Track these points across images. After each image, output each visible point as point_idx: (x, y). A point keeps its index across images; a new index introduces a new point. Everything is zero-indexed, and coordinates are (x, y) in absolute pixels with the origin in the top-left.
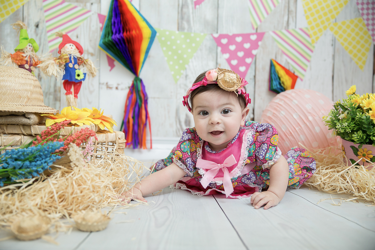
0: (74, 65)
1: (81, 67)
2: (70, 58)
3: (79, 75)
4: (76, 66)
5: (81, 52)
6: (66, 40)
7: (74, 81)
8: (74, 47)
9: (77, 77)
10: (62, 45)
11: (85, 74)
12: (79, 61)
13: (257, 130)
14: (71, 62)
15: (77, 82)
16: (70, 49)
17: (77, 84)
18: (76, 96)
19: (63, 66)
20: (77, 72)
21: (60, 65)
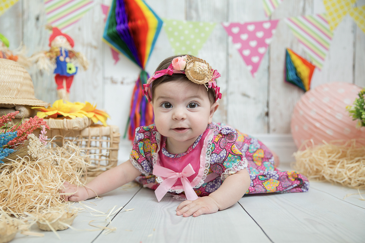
0: (65, 58)
1: (72, 60)
2: (61, 51)
3: (70, 69)
4: (68, 60)
5: (72, 45)
6: (56, 32)
7: (65, 74)
8: (65, 40)
9: (68, 71)
10: (52, 38)
11: (77, 68)
12: (70, 54)
13: (221, 131)
14: (62, 55)
15: (68, 76)
16: (61, 42)
17: (69, 78)
18: (68, 91)
19: (54, 60)
20: (69, 65)
21: (51, 58)
